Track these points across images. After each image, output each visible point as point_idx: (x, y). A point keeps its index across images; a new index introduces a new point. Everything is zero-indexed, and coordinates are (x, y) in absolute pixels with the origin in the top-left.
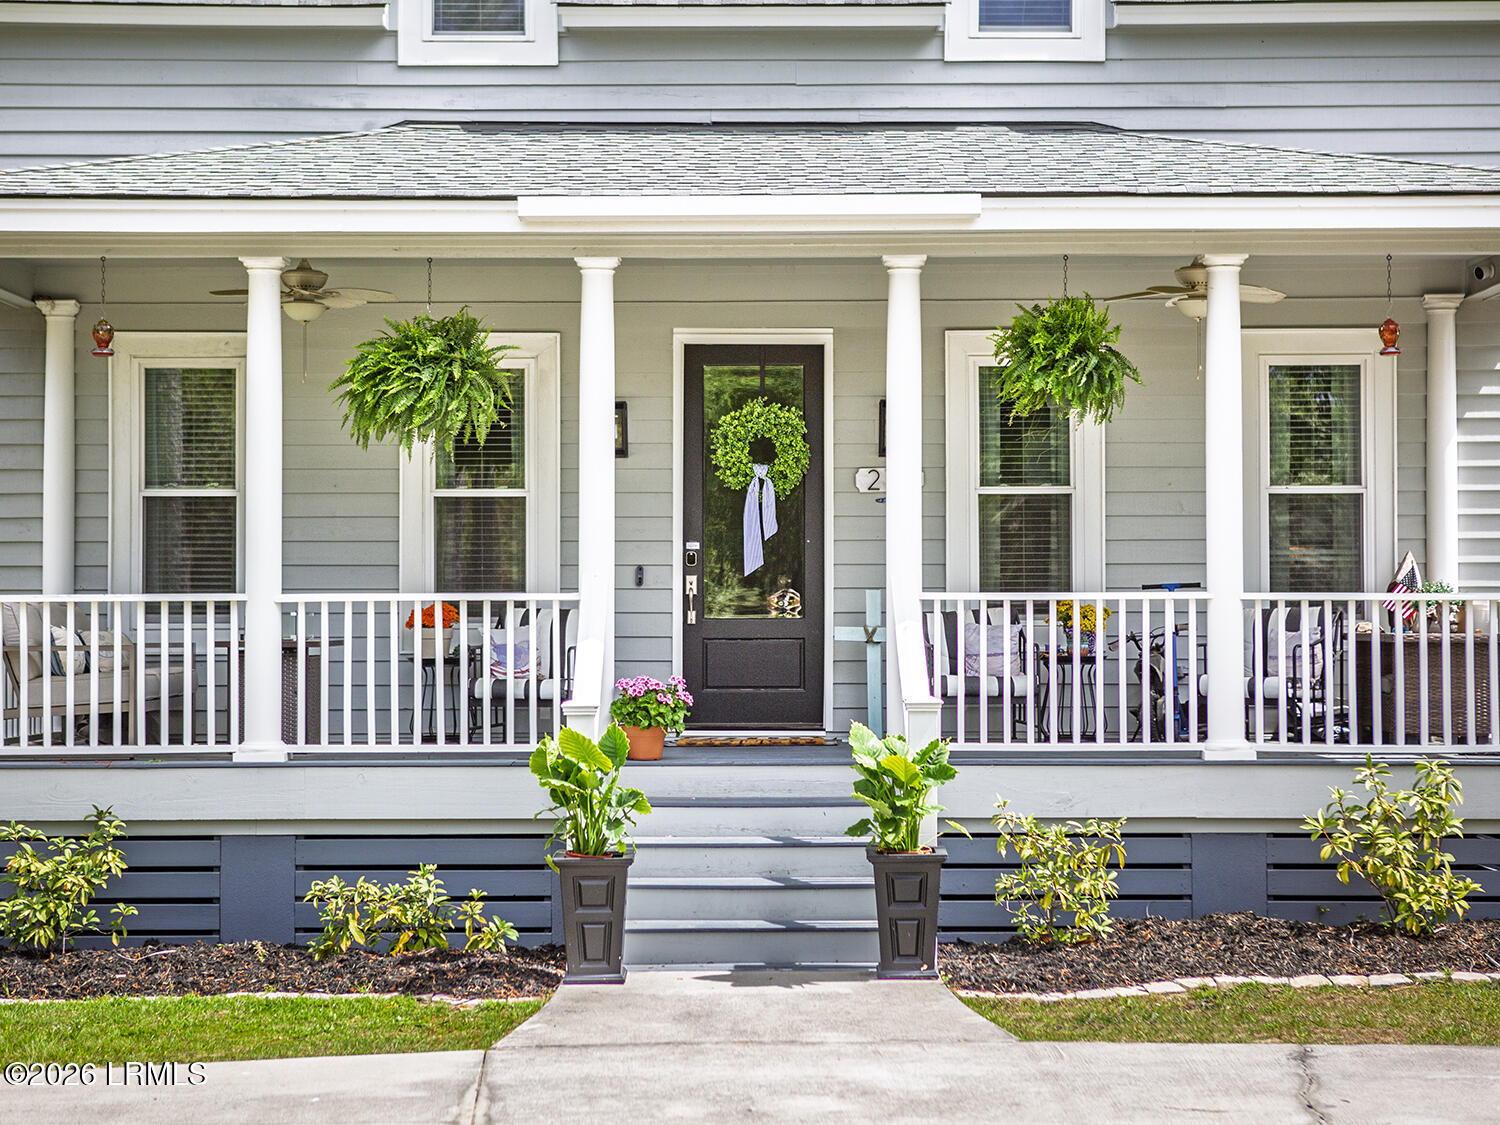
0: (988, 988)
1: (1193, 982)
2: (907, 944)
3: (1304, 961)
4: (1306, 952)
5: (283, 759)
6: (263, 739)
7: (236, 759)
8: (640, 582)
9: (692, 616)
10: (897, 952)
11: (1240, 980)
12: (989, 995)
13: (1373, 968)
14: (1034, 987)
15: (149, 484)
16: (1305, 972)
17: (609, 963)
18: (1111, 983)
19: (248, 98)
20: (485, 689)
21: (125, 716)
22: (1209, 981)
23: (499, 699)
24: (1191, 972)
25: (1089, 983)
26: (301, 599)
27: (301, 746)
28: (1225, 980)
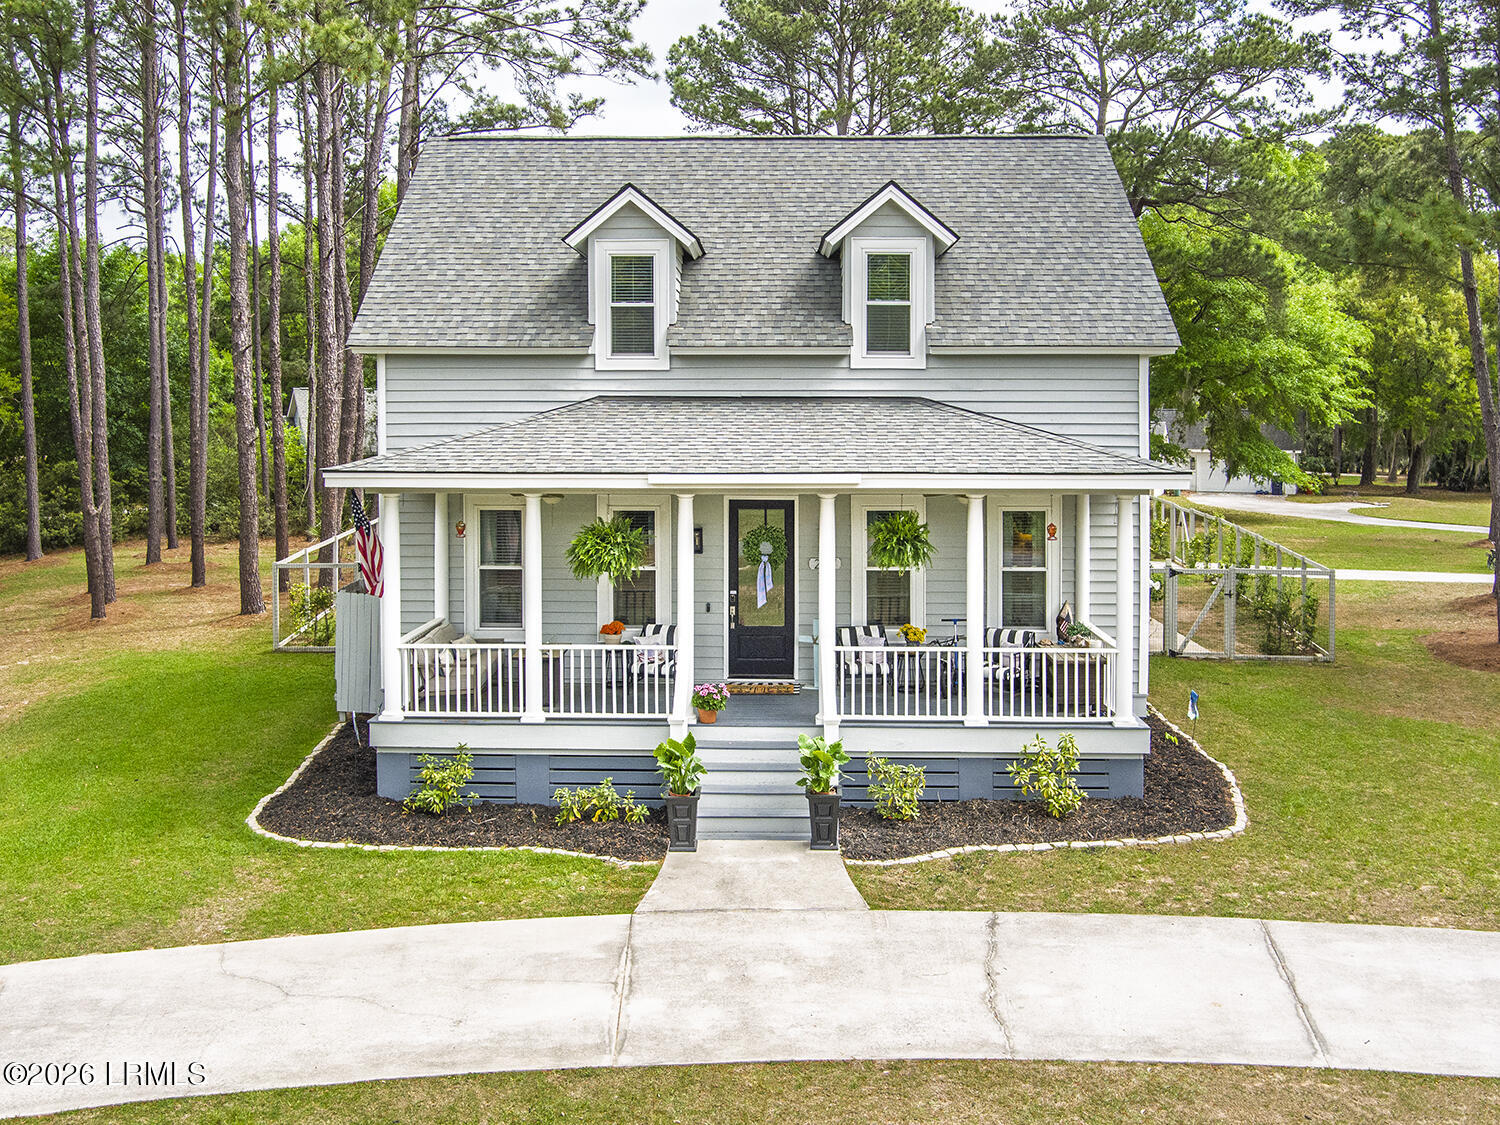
0: (860, 858)
1: (953, 851)
2: (824, 833)
3: (1006, 837)
4: (1005, 831)
5: (543, 721)
6: (534, 711)
7: (522, 721)
8: (708, 610)
9: (733, 626)
10: (820, 838)
11: (976, 848)
12: (860, 862)
13: (1036, 840)
14: (881, 858)
15: (482, 563)
16: (1006, 842)
17: (688, 841)
18: (917, 853)
19: (526, 385)
20: (635, 670)
21: (472, 695)
22: (960, 850)
23: (641, 674)
24: (953, 845)
25: (906, 854)
26: (551, 647)
27: (552, 714)
28: (969, 849)
